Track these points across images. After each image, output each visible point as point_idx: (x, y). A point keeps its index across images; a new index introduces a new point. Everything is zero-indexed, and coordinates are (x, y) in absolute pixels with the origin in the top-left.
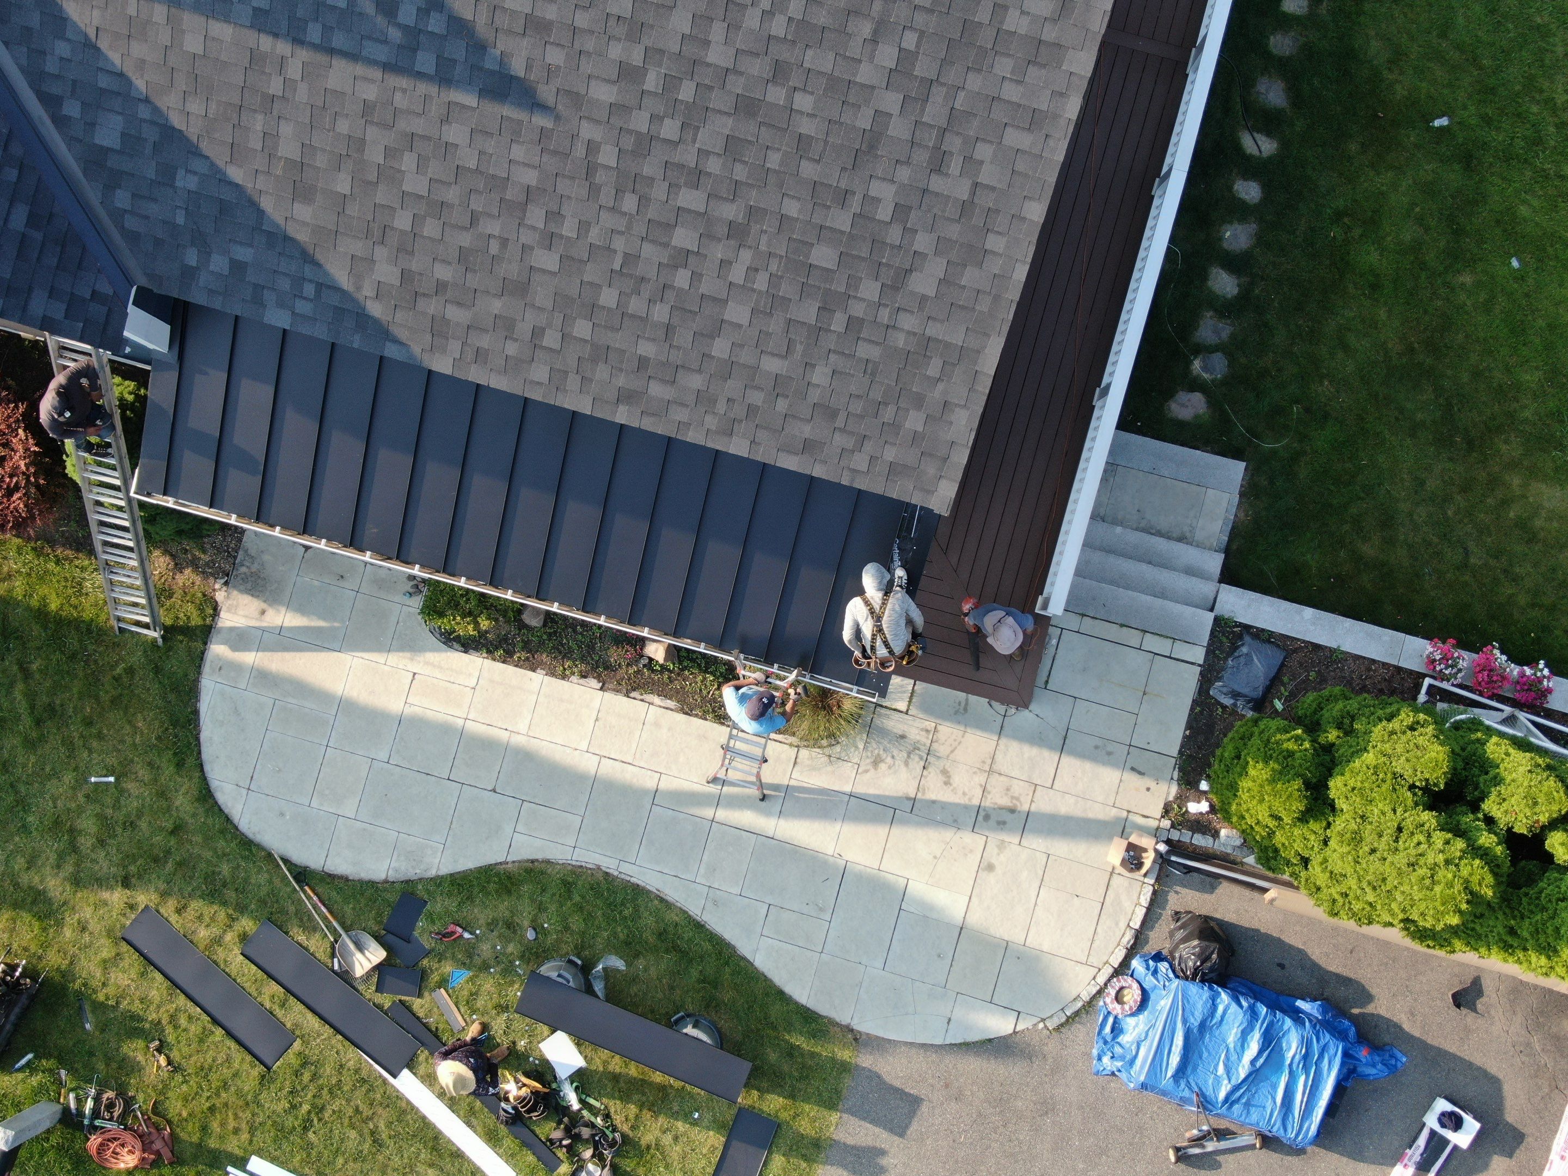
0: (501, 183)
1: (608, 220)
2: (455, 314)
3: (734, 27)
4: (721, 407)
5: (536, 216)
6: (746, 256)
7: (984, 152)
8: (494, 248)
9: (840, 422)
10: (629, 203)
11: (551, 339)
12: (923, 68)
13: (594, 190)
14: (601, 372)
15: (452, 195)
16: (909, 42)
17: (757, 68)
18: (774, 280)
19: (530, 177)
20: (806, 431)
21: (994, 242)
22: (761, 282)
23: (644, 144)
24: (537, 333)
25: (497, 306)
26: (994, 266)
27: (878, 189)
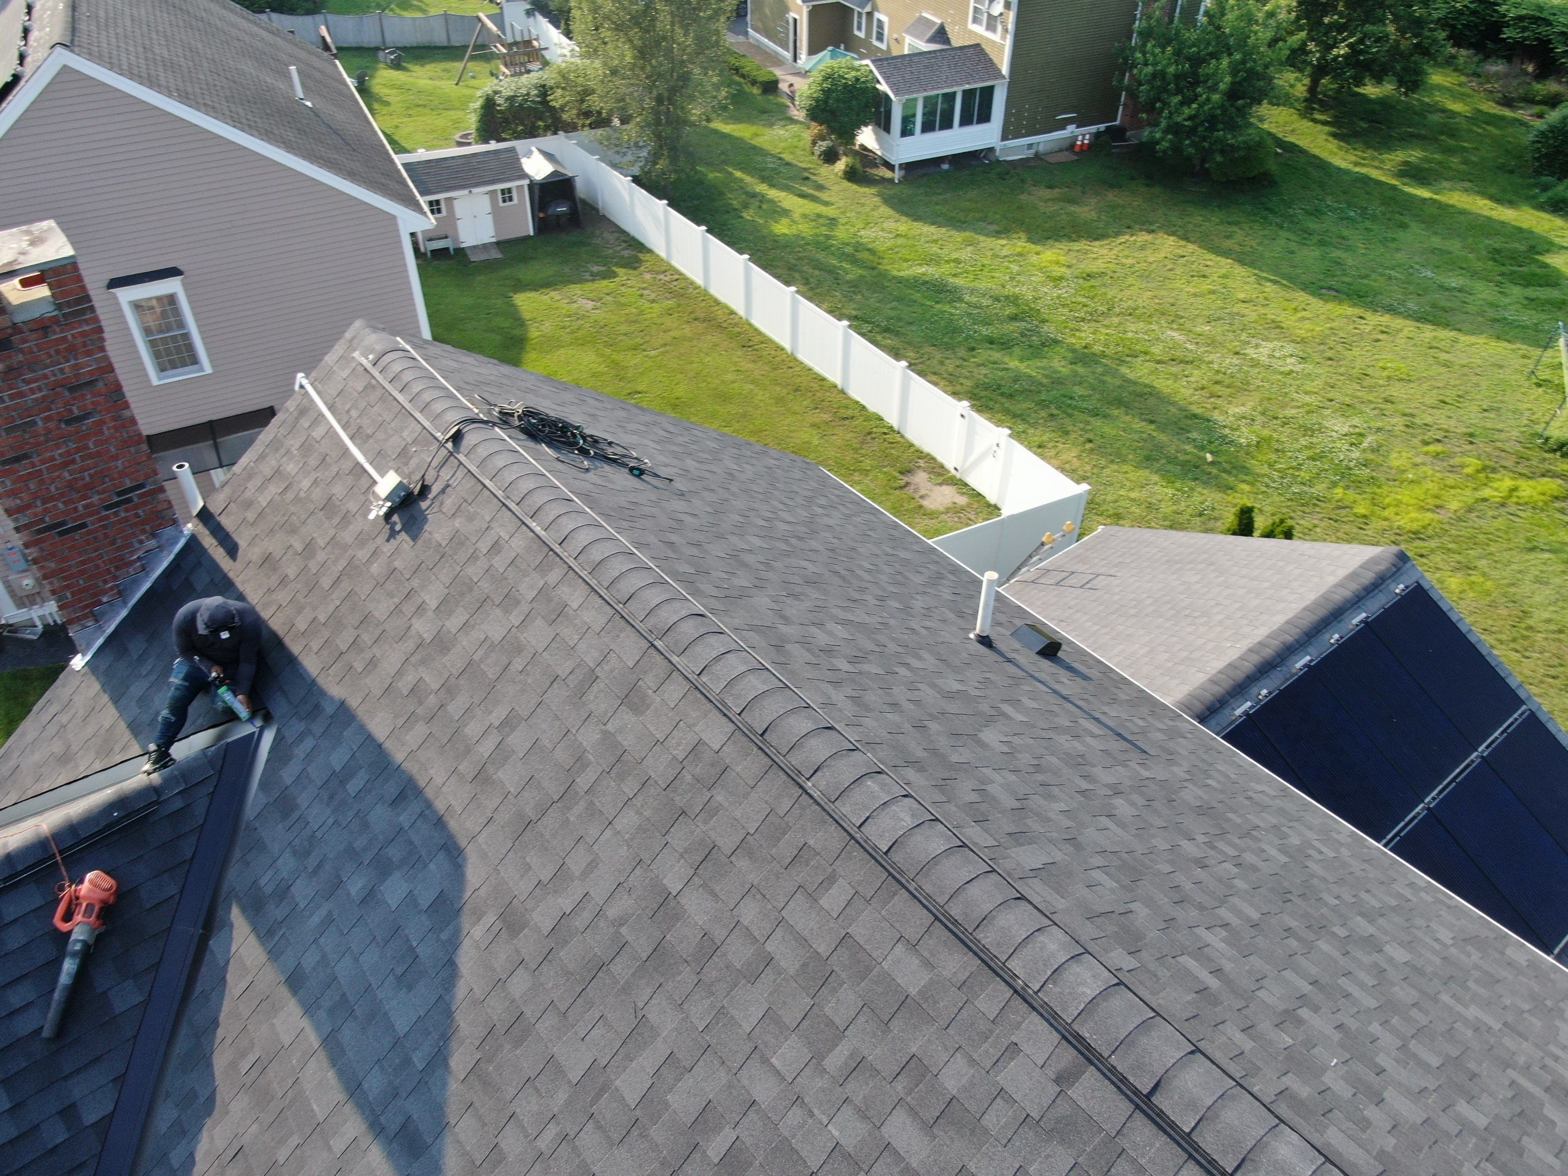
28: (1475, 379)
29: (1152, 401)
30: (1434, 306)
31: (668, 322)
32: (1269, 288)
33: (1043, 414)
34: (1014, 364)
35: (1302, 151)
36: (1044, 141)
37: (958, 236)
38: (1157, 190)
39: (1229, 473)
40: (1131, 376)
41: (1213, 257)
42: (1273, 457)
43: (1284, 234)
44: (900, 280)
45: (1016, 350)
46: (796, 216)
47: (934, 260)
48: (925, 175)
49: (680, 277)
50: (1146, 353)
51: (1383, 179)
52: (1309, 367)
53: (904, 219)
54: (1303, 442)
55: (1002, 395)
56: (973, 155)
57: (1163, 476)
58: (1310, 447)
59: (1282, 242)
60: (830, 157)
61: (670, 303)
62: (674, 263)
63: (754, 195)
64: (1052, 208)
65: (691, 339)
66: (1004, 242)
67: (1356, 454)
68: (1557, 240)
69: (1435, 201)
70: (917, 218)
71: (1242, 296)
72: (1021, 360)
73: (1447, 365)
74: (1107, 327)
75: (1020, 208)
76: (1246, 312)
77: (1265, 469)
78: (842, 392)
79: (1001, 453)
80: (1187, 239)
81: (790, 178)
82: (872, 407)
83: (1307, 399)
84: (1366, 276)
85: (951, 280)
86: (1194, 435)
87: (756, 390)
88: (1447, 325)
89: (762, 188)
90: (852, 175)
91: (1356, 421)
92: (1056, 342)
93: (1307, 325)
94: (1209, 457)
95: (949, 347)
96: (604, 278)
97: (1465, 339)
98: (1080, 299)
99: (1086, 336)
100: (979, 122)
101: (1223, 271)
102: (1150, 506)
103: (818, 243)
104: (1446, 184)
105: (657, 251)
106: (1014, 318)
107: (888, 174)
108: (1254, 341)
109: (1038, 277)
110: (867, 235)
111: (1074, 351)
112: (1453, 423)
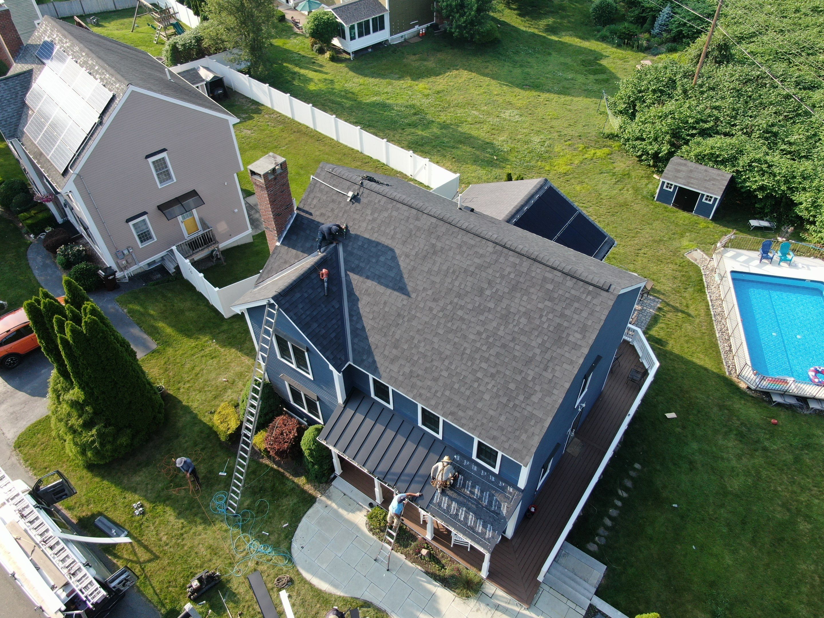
0: (440, 353)
1: (463, 367)
2: (419, 383)
3: (506, 327)
4: (475, 421)
5: (446, 363)
6: (493, 382)
7: (558, 368)
8: (434, 369)
9: (504, 433)
10: (469, 363)
11: (439, 394)
12: (548, 345)
13: (462, 359)
14: (448, 405)
15: (429, 354)
16: (546, 338)
17: (509, 338)
18: (498, 390)
19: (448, 353)
20: (495, 433)
21: (555, 392)
22: (495, 390)
23: (478, 350)
24: (436, 392)
25: (429, 383)
26: (554, 398)
27: (530, 372)
28: (580, 115)
29: (472, 140)
30: (563, 87)
31: (285, 135)
32: (505, 88)
33: (435, 150)
34: (420, 133)
35: (508, 25)
36: (407, 33)
37: (384, 82)
38: (456, 50)
39: (502, 162)
40: (463, 131)
41: (482, 77)
42: (516, 154)
43: (506, 64)
44: (368, 104)
45: (419, 126)
46: (316, 81)
47: (377, 94)
48: (362, 55)
49: (281, 115)
50: (466, 121)
51: (540, 34)
52: (523, 118)
53: (360, 76)
54: (525, 147)
55: (419, 145)
56: (380, 44)
57: (481, 167)
58: (528, 148)
59: (506, 67)
60: (321, 51)
61: (281, 127)
62: (275, 109)
63: (295, 73)
64: (417, 64)
65: (296, 141)
66: (403, 82)
67: (543, 149)
68: (604, 54)
69: (560, 41)
70: (366, 76)
71: (496, 93)
72: (422, 131)
73: (570, 110)
74: (450, 113)
75: (405, 66)
76: (498, 99)
77: (514, 159)
78: (361, 153)
79: (427, 167)
80: (471, 71)
81: (307, 63)
82: (375, 157)
83: (525, 131)
84: (539, 78)
85: (387, 101)
86: (489, 150)
87: (330, 157)
88: (569, 94)
89: (297, 69)
90: (333, 59)
91: (542, 137)
92: (433, 122)
93: (520, 102)
94: (495, 158)
95: (395, 129)
96: (249, 120)
97: (576, 99)
98: (437, 103)
99: (443, 117)
100: (380, 30)
101: (487, 83)
102: (479, 178)
103: (329, 92)
104: (564, 34)
105: (265, 104)
106: (415, 114)
107: (348, 56)
108: (503, 111)
109: (420, 96)
110: (348, 86)
111: (440, 124)
112: (574, 132)
